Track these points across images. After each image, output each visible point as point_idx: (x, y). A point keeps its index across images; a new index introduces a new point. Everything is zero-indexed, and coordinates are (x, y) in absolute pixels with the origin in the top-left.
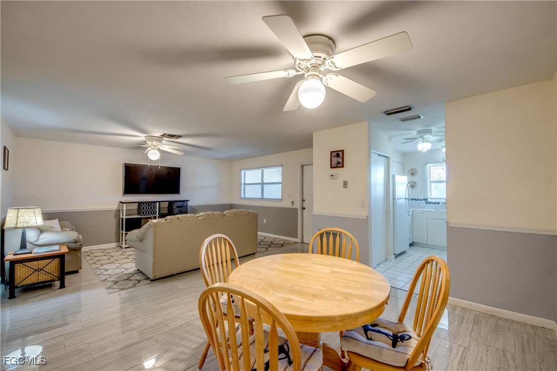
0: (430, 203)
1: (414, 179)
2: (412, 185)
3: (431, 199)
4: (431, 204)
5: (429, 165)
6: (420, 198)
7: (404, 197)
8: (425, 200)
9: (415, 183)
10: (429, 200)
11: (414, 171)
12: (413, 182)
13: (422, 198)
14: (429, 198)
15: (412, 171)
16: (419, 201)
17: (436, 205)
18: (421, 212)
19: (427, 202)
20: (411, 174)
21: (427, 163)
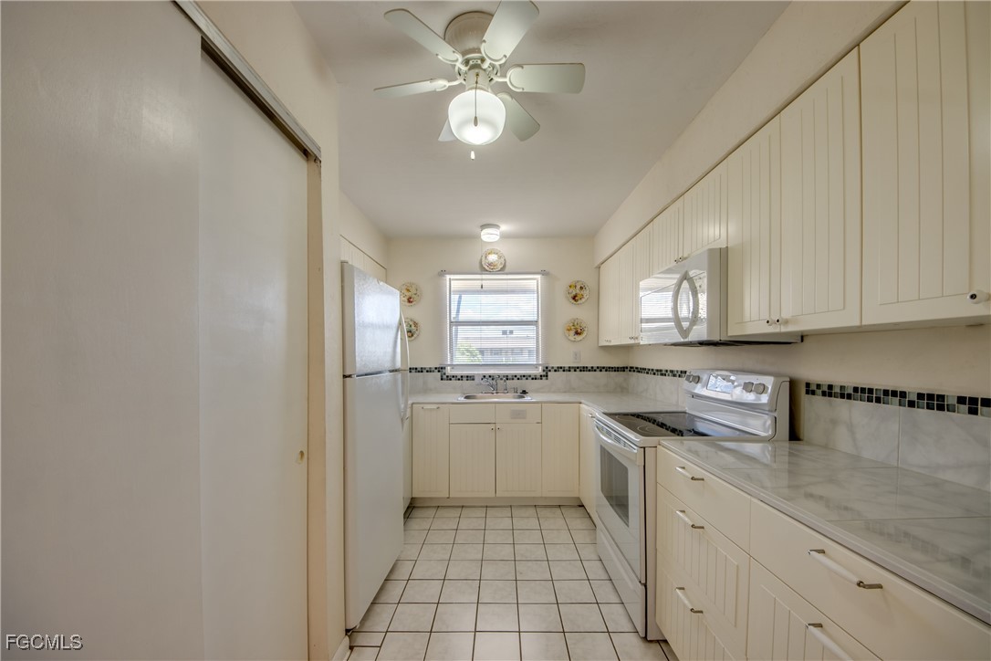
0: (449, 378)
1: (416, 313)
2: (411, 331)
3: (453, 366)
4: (453, 382)
5: (448, 277)
6: (427, 366)
7: (388, 365)
8: (441, 369)
9: (416, 324)
10: (449, 371)
11: (413, 291)
12: (411, 323)
13: (433, 366)
14: (449, 365)
15: (408, 290)
16: (425, 373)
17: (465, 382)
18: (435, 406)
19: (445, 377)
20: (406, 299)
21: (443, 273)
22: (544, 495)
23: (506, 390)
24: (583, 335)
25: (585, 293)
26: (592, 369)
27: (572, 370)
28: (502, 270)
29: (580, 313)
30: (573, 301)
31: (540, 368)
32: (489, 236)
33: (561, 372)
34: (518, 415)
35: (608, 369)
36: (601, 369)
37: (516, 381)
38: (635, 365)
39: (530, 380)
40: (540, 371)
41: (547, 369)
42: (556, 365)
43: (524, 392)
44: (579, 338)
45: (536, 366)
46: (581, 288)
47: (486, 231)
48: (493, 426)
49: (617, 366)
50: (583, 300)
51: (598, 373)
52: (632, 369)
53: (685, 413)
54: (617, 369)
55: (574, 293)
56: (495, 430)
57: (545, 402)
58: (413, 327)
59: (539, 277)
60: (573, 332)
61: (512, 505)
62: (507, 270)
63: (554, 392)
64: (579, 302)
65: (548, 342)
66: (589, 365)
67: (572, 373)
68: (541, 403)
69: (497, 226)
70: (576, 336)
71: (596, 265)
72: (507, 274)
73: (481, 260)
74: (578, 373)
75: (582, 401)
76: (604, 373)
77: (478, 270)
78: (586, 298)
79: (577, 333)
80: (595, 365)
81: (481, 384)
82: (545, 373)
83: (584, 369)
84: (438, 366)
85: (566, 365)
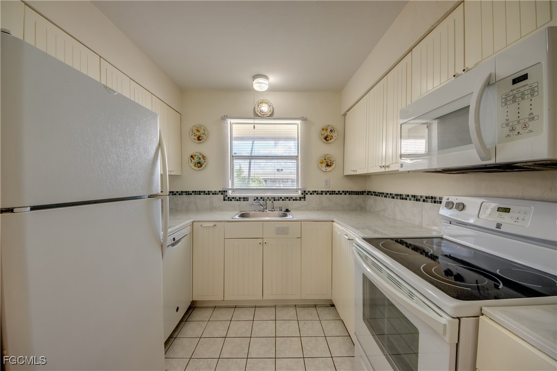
0: (230, 199)
2: (199, 163)
3: (233, 190)
4: (233, 202)
5: (229, 121)
6: (213, 190)
8: (223, 192)
9: (204, 157)
10: (230, 194)
11: (202, 131)
12: (200, 156)
13: (218, 190)
14: (231, 189)
15: (198, 131)
16: (211, 195)
17: (242, 203)
18: (211, 224)
19: (226, 198)
20: (196, 138)
21: (224, 118)
22: (303, 298)
23: (273, 209)
24: (333, 167)
25: (334, 135)
26: (339, 193)
27: (324, 193)
28: (271, 116)
29: (329, 150)
30: (325, 141)
31: (300, 192)
32: (260, 85)
33: (315, 195)
34: (282, 231)
35: (351, 193)
36: (345, 193)
37: (281, 201)
38: (372, 190)
39: (292, 201)
40: (299, 194)
41: (305, 193)
42: (311, 190)
43: (287, 210)
44: (329, 169)
45: (297, 190)
46: (331, 131)
47: (256, 81)
48: (260, 241)
49: (357, 190)
50: (333, 140)
51: (343, 195)
52: (369, 193)
53: (442, 238)
54: (357, 193)
55: (326, 135)
56: (263, 244)
57: (304, 221)
58: (202, 159)
59: (299, 122)
60: (324, 165)
61: (276, 306)
62: (275, 116)
63: (310, 210)
64: (330, 141)
65: (305, 171)
66: (337, 190)
67: (324, 195)
68: (301, 221)
69: (266, 77)
70: (327, 168)
71: (342, 113)
72: (275, 119)
73: (255, 107)
74: (328, 195)
75: (334, 220)
76: (347, 195)
77: (252, 115)
78: (335, 138)
79: (328, 165)
80: (341, 190)
81: (253, 204)
82: (303, 196)
83: (333, 193)
84: (221, 190)
85: (319, 190)
